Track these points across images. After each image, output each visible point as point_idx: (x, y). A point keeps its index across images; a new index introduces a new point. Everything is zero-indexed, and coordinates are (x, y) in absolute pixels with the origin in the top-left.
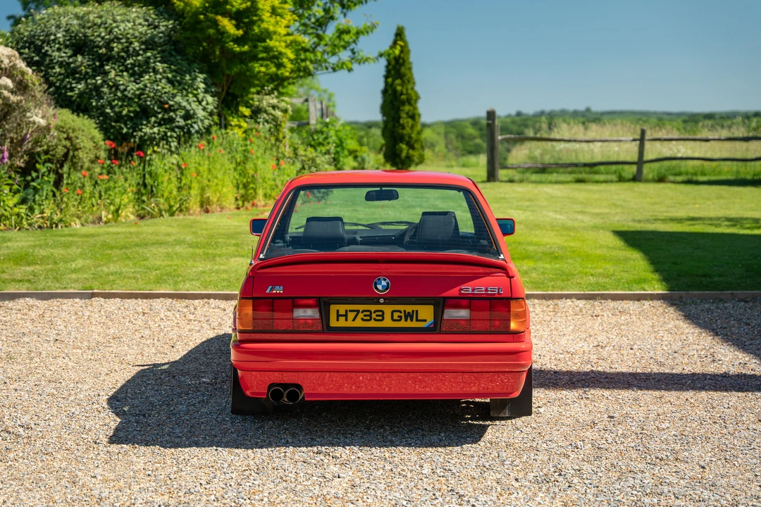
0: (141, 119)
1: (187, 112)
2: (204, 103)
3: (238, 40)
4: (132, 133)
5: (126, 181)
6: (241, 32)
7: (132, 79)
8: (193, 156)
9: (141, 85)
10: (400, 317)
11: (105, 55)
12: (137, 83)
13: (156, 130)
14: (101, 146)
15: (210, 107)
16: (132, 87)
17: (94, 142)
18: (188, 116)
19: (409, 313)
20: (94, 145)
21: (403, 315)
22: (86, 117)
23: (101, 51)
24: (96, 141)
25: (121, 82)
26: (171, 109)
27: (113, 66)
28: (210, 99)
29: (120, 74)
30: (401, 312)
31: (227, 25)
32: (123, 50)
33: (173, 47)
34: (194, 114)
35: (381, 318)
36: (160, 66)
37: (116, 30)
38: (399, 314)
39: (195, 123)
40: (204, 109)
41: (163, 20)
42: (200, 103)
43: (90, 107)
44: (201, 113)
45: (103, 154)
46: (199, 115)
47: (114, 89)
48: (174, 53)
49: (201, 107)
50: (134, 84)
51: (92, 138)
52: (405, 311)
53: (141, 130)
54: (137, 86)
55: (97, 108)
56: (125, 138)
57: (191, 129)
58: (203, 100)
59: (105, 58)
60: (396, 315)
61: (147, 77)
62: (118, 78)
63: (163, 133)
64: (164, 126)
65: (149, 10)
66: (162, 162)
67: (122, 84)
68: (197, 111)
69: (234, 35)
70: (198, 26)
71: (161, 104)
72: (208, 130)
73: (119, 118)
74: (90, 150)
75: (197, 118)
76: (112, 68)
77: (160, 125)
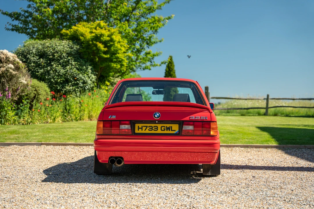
0: (66, 84)
1: (84, 81)
2: (91, 78)
3: (105, 53)
4: (62, 89)
5: (59, 107)
6: (106, 49)
7: (62, 68)
8: (86, 98)
9: (66, 70)
10: (165, 129)
11: (52, 58)
12: (64, 70)
13: (71, 88)
14: (49, 94)
15: (93, 80)
16: (62, 71)
17: (46, 92)
18: (84, 83)
19: (168, 127)
20: (46, 93)
21: (166, 128)
22: (43, 82)
23: (50, 57)
24: (47, 92)
25: (58, 69)
26: (77, 80)
27: (55, 63)
28: (93, 76)
29: (58, 66)
30: (165, 127)
31: (101, 46)
32: (59, 56)
33: (79, 56)
34: (87, 82)
35: (156, 129)
36: (73, 63)
37: (56, 49)
38: (164, 128)
39: (87, 85)
40: (91, 80)
41: (75, 45)
42: (89, 78)
43: (45, 79)
44: (89, 82)
45: (50, 97)
46: (89, 83)
47: (55, 72)
48: (79, 58)
49: (89, 79)
50: (63, 70)
51: (45, 91)
52: (166, 127)
53: (65, 88)
54: (64, 71)
55: (48, 79)
56: (59, 91)
57: (85, 88)
58: (90, 77)
59: (52, 60)
60: (163, 128)
61: (68, 67)
62: (57, 68)
63: (74, 89)
64: (74, 87)
65: (70, 42)
66: (73, 100)
67: (58, 70)
68: (88, 81)
69: (104, 50)
70: (89, 47)
71: (74, 77)
72: (92, 89)
73: (56, 83)
74: (44, 95)
75: (88, 83)
76: (54, 63)
77: (73, 86)
